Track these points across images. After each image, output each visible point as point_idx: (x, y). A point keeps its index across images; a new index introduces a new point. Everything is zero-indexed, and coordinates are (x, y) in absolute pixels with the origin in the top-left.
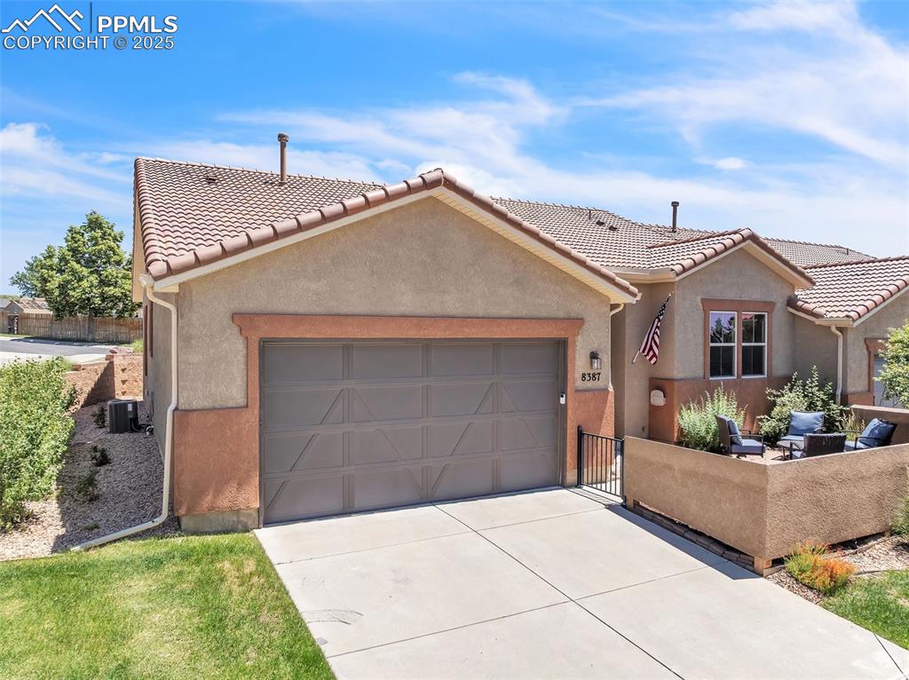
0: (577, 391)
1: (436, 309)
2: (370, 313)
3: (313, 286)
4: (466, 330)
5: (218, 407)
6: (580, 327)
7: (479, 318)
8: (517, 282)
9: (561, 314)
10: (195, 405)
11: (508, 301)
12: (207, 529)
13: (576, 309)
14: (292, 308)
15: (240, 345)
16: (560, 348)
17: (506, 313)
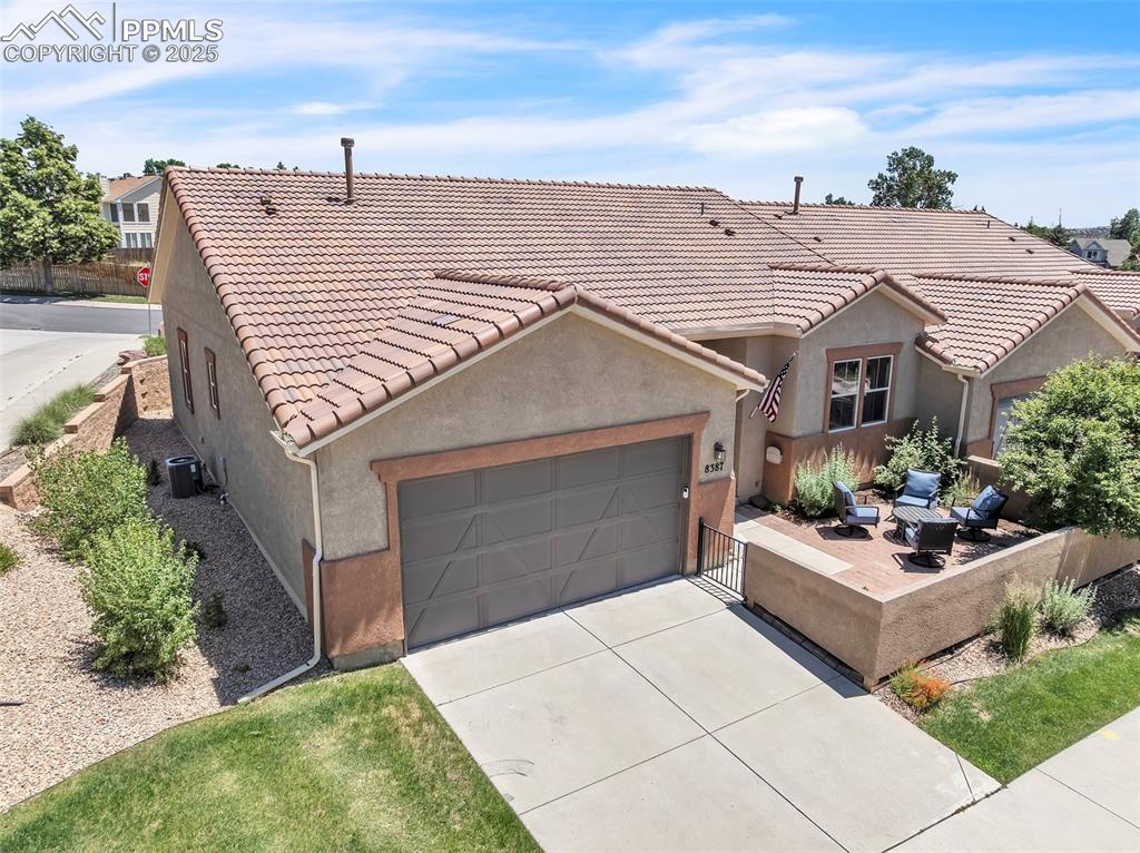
0: (700, 484)
1: (566, 425)
2: (503, 439)
3: (447, 421)
4: (594, 441)
5: (361, 552)
6: (706, 421)
7: (607, 427)
8: (645, 384)
9: (688, 410)
10: (340, 554)
11: (637, 405)
12: (358, 665)
13: (702, 402)
14: (427, 447)
15: (379, 491)
16: (686, 444)
17: (634, 417)
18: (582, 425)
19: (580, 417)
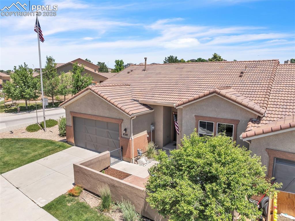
0: (122, 137)
6: (122, 121)
9: (118, 118)
10: (68, 125)
18: (97, 115)
19: (96, 113)
